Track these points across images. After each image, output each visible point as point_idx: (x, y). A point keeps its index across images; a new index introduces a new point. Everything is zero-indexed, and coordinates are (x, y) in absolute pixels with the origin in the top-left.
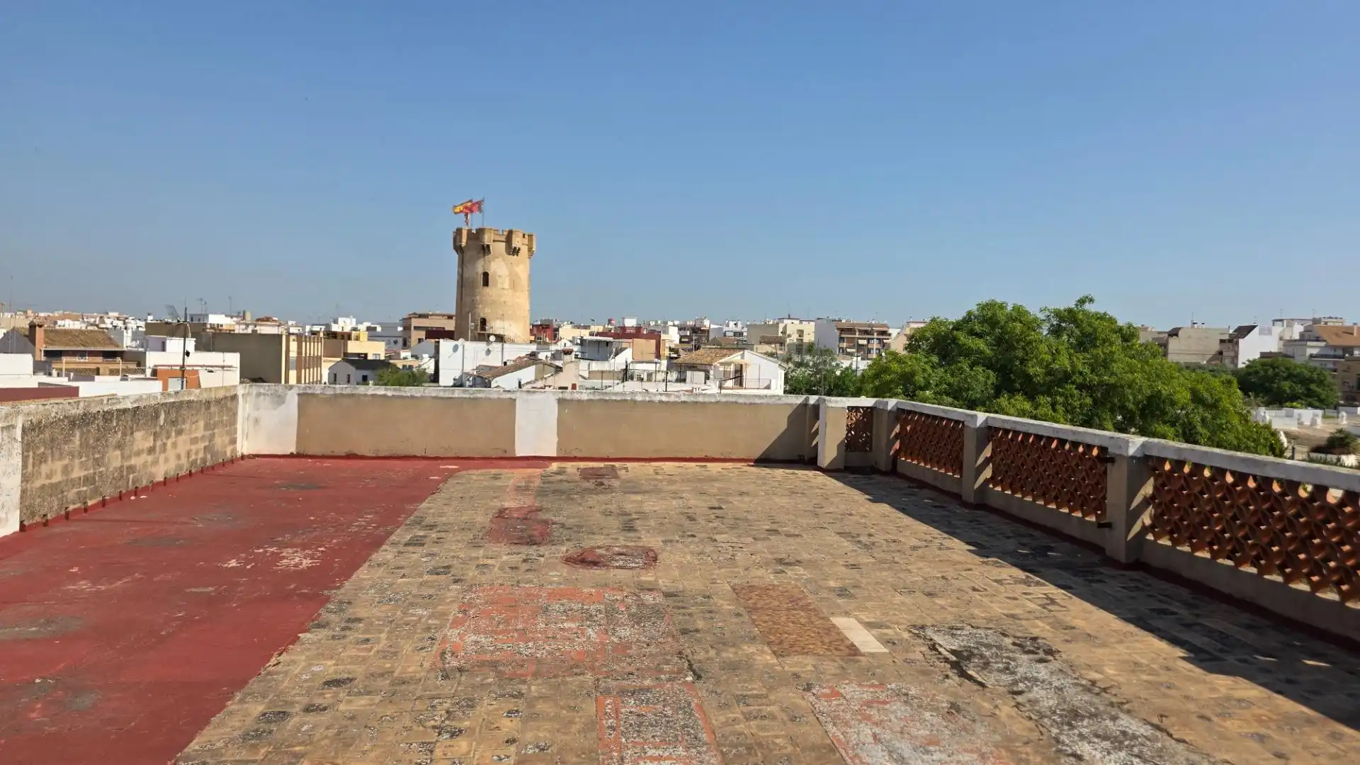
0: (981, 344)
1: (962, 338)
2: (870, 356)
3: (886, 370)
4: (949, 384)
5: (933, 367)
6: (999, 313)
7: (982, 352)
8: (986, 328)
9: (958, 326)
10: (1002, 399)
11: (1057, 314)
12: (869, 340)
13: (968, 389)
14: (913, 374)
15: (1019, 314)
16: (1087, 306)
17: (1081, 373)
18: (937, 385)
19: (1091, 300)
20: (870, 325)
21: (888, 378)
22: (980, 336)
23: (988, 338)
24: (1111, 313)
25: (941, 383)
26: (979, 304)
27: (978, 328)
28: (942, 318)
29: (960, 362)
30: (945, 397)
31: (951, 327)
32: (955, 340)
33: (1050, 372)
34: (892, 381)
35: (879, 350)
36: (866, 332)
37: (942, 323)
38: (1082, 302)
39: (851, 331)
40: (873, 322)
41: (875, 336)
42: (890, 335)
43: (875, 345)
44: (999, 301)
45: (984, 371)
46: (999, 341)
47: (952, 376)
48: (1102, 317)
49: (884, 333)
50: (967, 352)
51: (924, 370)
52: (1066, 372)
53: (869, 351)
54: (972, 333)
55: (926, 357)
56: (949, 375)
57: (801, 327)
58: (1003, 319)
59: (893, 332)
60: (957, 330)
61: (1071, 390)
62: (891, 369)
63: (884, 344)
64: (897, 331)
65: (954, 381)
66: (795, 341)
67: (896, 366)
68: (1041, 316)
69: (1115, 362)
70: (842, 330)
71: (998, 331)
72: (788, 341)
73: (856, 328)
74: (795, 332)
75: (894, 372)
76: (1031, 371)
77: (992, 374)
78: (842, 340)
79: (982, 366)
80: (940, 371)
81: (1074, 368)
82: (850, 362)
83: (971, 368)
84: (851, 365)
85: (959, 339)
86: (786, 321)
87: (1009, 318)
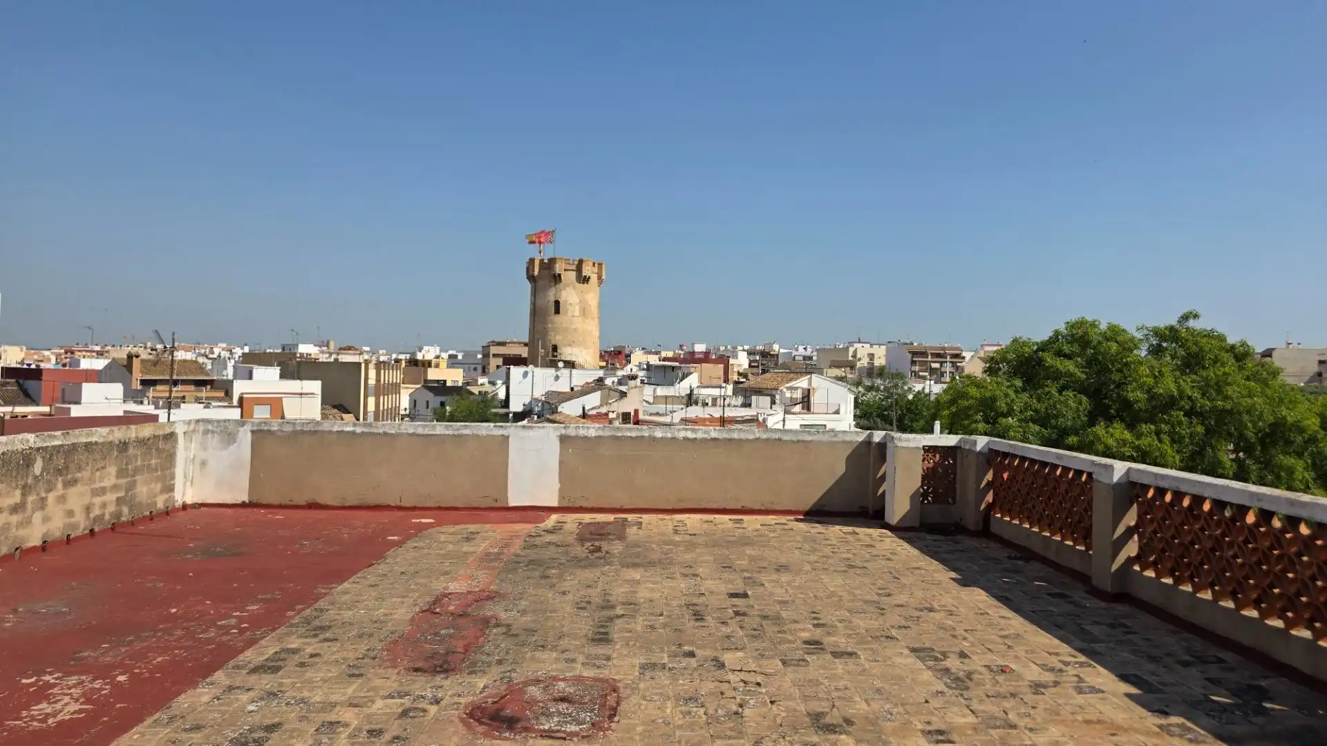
0: (1070, 366)
1: (1049, 359)
2: (943, 379)
3: (964, 395)
4: (1036, 411)
5: (1016, 392)
6: (1091, 332)
7: (1071, 375)
8: (1076, 348)
9: (1043, 347)
11: (1157, 332)
12: (941, 363)
13: (1056, 417)
14: (994, 399)
15: (1114, 333)
16: (1192, 323)
17: (1189, 398)
18: (1021, 412)
19: (1196, 316)
20: (944, 349)
21: (966, 403)
22: (1069, 357)
23: (1079, 359)
24: (1221, 329)
25: (1026, 409)
26: (1067, 323)
27: (1066, 349)
28: (1024, 338)
29: (1047, 386)
30: (1031, 425)
31: (1035, 348)
32: (1040, 361)
33: (1152, 397)
34: (969, 408)
35: (953, 373)
36: (938, 355)
37: (1025, 344)
38: (1185, 318)
39: (924, 354)
40: (946, 345)
41: (948, 359)
42: (964, 358)
43: (948, 368)
44: (1089, 318)
45: (1075, 396)
46: (1091, 363)
47: (1039, 401)
48: (1209, 335)
49: (957, 356)
50: (1056, 375)
51: (1006, 395)
52: (1172, 397)
53: (942, 374)
54: (1060, 354)
55: (1008, 381)
56: (1035, 401)
57: (871, 351)
58: (1095, 338)
59: (967, 355)
60: (1043, 351)
61: (1178, 416)
62: (967, 394)
63: (957, 368)
64: (972, 353)
65: (1041, 407)
66: (866, 365)
67: (973, 391)
68: (1139, 335)
69: (1229, 384)
70: (914, 354)
71: (1090, 351)
72: (859, 365)
73: (929, 352)
74: (866, 357)
75: (972, 397)
76: (1131, 396)
77: (1084, 399)
78: (913, 363)
79: (1073, 391)
80: (1025, 397)
81: (1181, 392)
82: (923, 385)
83: (1060, 392)
84: (924, 389)
85: (1046, 361)
86: (856, 345)
87: (1104, 337)
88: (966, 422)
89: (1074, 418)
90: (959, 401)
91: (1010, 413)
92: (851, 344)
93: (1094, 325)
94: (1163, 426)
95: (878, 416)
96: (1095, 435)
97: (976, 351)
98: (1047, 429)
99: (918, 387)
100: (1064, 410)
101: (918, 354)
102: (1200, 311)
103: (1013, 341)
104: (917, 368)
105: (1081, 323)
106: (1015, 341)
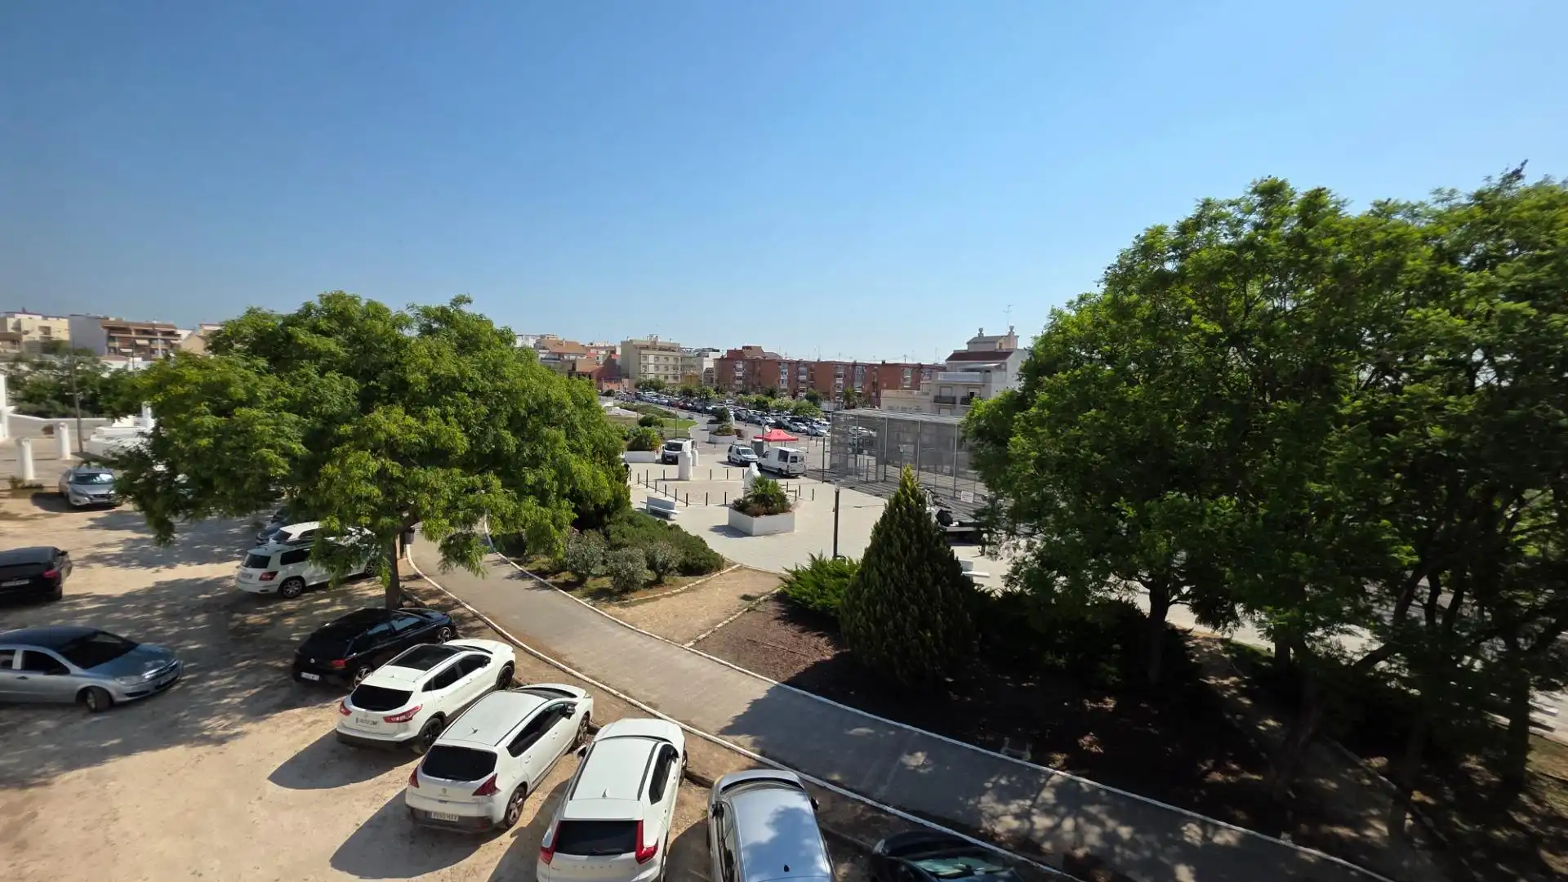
0: (330, 344)
1: (303, 336)
2: (153, 356)
3: (177, 379)
4: (289, 396)
5: (259, 373)
6: (352, 308)
7: (333, 354)
8: (335, 325)
9: (291, 321)
10: (376, 413)
11: (426, 312)
12: (150, 340)
13: (320, 402)
14: (226, 384)
15: (376, 312)
16: (465, 308)
17: (471, 379)
18: (269, 398)
19: (469, 301)
20: (153, 326)
21: (180, 390)
22: (327, 334)
23: (340, 337)
24: (488, 316)
25: (275, 396)
26: (321, 296)
27: (323, 325)
28: (265, 310)
29: (303, 367)
30: (285, 414)
31: (280, 322)
32: (289, 338)
33: (434, 378)
34: (187, 396)
35: (166, 350)
36: (146, 332)
37: (266, 317)
38: (458, 301)
39: (125, 330)
40: (155, 322)
41: (159, 336)
42: (179, 335)
43: (160, 345)
44: (349, 293)
45: (341, 378)
46: (354, 340)
47: (293, 384)
48: (480, 319)
49: (171, 333)
50: (315, 355)
51: (245, 379)
52: (454, 379)
53: (153, 351)
54: (315, 329)
55: (247, 360)
56: (287, 384)
57: (45, 323)
58: (358, 316)
59: (184, 333)
60: (292, 325)
61: (462, 398)
62: (183, 376)
63: (172, 346)
64: (190, 332)
65: (299, 392)
66: (38, 339)
67: (192, 373)
68: (410, 314)
69: (505, 366)
70: (111, 329)
71: (351, 329)
72: (25, 338)
73: (132, 328)
74: (37, 329)
75: (188, 382)
76: (411, 378)
77: (353, 381)
78: (112, 339)
79: (337, 372)
80: (273, 379)
81: (462, 374)
82: (124, 363)
83: (322, 374)
84: (126, 366)
85: (297, 337)
86: (18, 316)
87: (366, 314)
88: (183, 416)
89: (341, 403)
90: (169, 387)
91: (252, 401)
92: (11, 314)
93: (353, 299)
94: (449, 408)
95: (56, 398)
96: (374, 421)
97: (194, 330)
98: (308, 418)
99: (117, 364)
100: (328, 394)
101: (116, 331)
102: (472, 297)
103: (249, 312)
104: (117, 344)
105: (340, 296)
106: (251, 312)
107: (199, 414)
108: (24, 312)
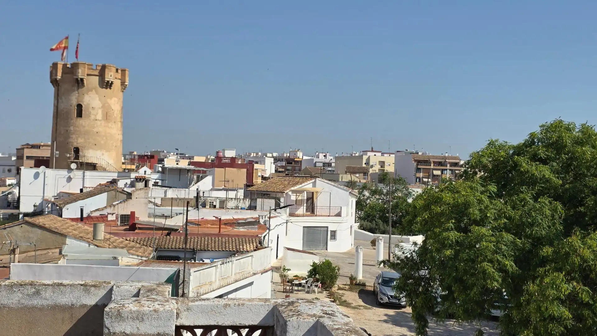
0: (546, 171)
1: (525, 164)
3: (437, 201)
4: (509, 218)
5: (490, 197)
7: (548, 181)
8: (552, 153)
9: (519, 150)
10: (574, 237)
12: (442, 171)
13: (532, 225)
14: (467, 205)
18: (495, 219)
21: (439, 210)
22: (544, 162)
23: (555, 164)
25: (500, 217)
27: (542, 153)
28: (501, 141)
29: (522, 192)
30: (504, 234)
31: (511, 152)
32: (516, 165)
34: (442, 214)
36: (440, 163)
37: (501, 147)
39: (427, 163)
41: (448, 167)
45: (550, 203)
46: (566, 168)
47: (513, 208)
49: (456, 164)
50: (532, 181)
51: (480, 201)
54: (535, 158)
55: (483, 186)
56: (509, 208)
57: (382, 159)
60: (519, 154)
62: (441, 199)
63: (456, 175)
65: (516, 215)
66: (377, 171)
67: (447, 197)
71: (564, 157)
72: (371, 171)
73: (432, 160)
74: (378, 164)
75: (445, 203)
77: (560, 206)
78: (418, 170)
79: (549, 198)
80: (499, 203)
83: (535, 199)
85: (521, 166)
86: (369, 154)
87: (579, 142)
88: (437, 230)
90: (433, 207)
91: (481, 222)
92: (366, 152)
96: (571, 246)
98: (520, 239)
100: (539, 218)
101: (422, 163)
103: (489, 144)
104: (421, 175)
107: (448, 230)
108: (372, 151)
